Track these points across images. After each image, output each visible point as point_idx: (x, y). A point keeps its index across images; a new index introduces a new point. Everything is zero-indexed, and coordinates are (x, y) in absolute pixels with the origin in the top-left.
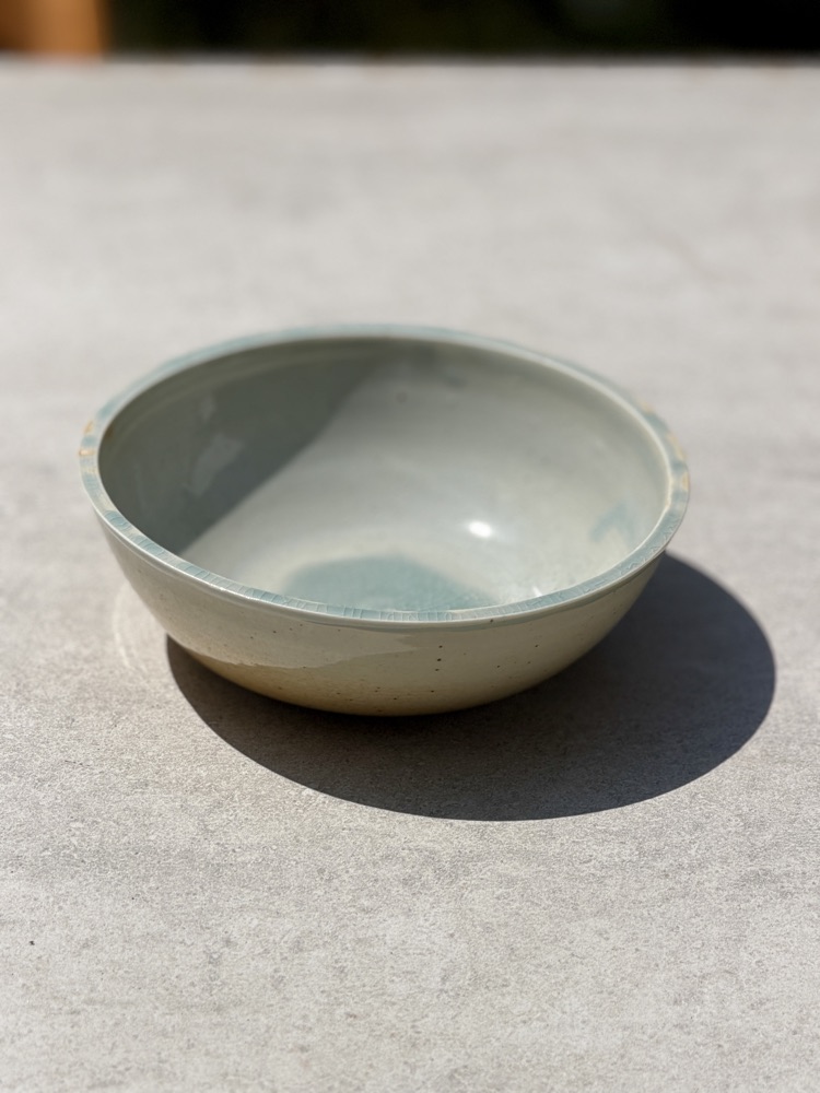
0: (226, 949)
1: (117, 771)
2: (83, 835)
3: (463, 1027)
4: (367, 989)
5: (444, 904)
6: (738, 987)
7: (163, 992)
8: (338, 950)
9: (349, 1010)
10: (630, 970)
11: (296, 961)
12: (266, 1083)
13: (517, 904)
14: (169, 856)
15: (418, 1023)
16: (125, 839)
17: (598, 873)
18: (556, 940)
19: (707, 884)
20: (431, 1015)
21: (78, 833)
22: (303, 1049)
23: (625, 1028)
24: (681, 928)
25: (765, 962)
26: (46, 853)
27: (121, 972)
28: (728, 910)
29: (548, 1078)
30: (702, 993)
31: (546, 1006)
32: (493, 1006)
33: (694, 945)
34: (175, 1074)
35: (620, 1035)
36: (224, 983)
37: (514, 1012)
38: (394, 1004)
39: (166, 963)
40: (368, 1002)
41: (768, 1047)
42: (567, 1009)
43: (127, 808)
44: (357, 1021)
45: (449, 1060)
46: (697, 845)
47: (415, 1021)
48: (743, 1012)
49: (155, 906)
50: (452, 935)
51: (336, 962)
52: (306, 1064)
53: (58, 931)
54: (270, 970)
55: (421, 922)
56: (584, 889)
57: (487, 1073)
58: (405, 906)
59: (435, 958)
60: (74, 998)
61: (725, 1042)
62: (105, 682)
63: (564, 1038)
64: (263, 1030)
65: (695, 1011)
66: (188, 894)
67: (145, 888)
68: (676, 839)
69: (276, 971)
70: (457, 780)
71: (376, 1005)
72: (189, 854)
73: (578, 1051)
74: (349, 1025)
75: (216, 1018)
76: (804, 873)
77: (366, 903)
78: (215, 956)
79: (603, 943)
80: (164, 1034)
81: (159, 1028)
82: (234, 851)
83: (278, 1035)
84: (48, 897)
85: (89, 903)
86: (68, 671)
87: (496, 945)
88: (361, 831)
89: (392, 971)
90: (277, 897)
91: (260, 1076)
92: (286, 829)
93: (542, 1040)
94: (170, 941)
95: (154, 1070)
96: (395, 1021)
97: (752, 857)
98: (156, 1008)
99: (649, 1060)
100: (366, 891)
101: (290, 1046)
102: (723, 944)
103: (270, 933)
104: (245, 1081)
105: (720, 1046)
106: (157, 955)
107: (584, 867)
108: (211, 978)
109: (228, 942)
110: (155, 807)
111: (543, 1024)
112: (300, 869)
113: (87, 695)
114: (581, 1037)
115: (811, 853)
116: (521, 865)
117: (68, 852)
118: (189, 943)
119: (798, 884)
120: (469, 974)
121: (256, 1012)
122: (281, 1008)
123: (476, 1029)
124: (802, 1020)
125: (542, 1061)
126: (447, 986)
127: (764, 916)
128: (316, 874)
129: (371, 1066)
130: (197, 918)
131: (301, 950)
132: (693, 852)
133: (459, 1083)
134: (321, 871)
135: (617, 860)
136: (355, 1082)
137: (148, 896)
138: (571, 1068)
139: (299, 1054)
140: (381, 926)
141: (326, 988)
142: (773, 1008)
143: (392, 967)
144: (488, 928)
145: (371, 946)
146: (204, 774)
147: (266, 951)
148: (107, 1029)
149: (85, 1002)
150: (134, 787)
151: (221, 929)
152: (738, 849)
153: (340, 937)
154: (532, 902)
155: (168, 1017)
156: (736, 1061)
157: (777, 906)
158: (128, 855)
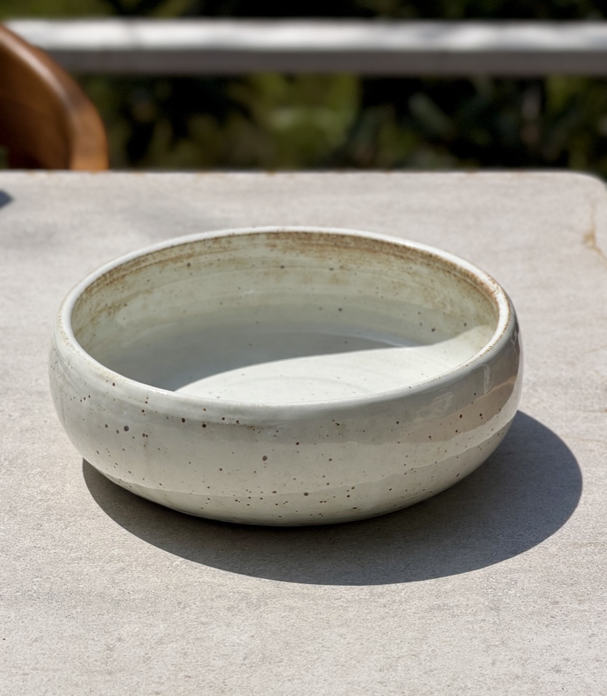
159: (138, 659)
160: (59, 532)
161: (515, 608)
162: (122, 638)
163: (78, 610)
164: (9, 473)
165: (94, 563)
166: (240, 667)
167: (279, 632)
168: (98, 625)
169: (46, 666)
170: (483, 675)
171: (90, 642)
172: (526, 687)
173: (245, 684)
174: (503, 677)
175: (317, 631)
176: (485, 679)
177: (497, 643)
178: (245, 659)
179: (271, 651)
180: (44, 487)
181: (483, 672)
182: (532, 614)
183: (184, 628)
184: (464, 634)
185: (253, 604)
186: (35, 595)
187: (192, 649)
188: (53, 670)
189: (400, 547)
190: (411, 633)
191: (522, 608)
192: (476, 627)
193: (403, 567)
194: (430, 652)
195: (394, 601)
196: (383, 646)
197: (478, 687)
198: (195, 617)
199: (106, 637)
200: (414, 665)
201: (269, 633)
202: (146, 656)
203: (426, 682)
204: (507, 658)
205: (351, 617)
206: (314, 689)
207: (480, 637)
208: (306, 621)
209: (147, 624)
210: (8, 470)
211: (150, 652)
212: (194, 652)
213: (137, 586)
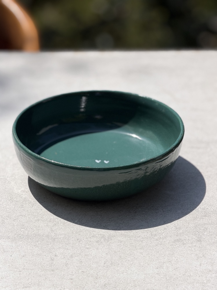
0: (55, 257)
1: (32, 217)
2: (24, 232)
3: (108, 274)
4: (87, 266)
5: (106, 247)
6: (172, 265)
7: (40, 267)
8: (81, 257)
9: (82, 270)
10: (147, 261)
11: (71, 260)
12: (63, 287)
13: (122, 247)
14: (43, 236)
15: (98, 273)
16: (33, 233)
17: (141, 240)
18: (131, 255)
19: (166, 242)
20: (101, 271)
22: (71, 279)
23: (145, 274)
24: (160, 252)
25: (178, 259)
26: (15, 236)
27: (31, 262)
28: (171, 248)
29: (127, 285)
30: (163, 266)
31: (127, 269)
32: (115, 269)
33: (162, 256)
34: (42, 285)
35: (144, 276)
36: (54, 265)
37: (120, 271)
38: (93, 269)
39: (41, 260)
40: (87, 269)
41: (177, 278)
42: (132, 270)
43: (34, 225)
44: (84, 273)
45: (105, 282)
46: (164, 233)
47: (97, 273)
48: (172, 270)
49: (39, 247)
50: (107, 254)
51: (80, 260)
52: (72, 283)
53: (17, 253)
54: (65, 262)
55: (100, 251)
56: (138, 243)
57: (113, 284)
58: (97, 247)
59: (103, 259)
60: (20, 268)
61: (168, 277)
64: (63, 275)
65: (161, 270)
66: (47, 245)
67: (37, 244)
68: (160, 232)
69: (66, 262)
70: (110, 219)
71: (89, 269)
72: (48, 236)
74: (82, 274)
75: (52, 272)
76: (189, 239)
77: (88, 246)
78: (53, 259)
79: (141, 255)
80: (40, 276)
81: (39, 275)
82: (58, 235)
83: (66, 276)
84: (15, 246)
85: (24, 247)
87: (117, 256)
88: (88, 230)
90: (67, 245)
91: (61, 285)
92: (70, 230)
93: (126, 277)
94: (43, 255)
95: (37, 284)
96: (93, 273)
97: (177, 236)
98: (39, 270)
99: (150, 281)
100: (88, 244)
101: (69, 279)
102: (169, 255)
103: (65, 254)
104: (58, 286)
105: (166, 278)
106: (39, 258)
107: (138, 238)
108: (51, 264)
110: (41, 225)
111: (126, 273)
112: (73, 239)
114: (135, 276)
115: (191, 235)
116: (124, 238)
117: (20, 235)
118: (47, 256)
119: (187, 242)
120: (110, 262)
121: (61, 271)
122: (67, 270)
123: (111, 275)
124: (186, 272)
125: (126, 281)
126: (105, 265)
127: (179, 249)
128: (77, 240)
129: (87, 283)
130: (49, 250)
131: (72, 257)
132: (163, 235)
133: (106, 286)
134: (78, 239)
135: (146, 236)
136: (83, 287)
138: (132, 283)
140: (91, 252)
141: (77, 266)
142: (179, 269)
143: (93, 261)
145: (88, 256)
146: (52, 218)
147: (64, 257)
148: (27, 275)
149: (23, 269)
150: (36, 221)
151: (54, 253)
152: (174, 234)
153: (81, 254)
155: (41, 272)
156: (170, 281)
157: (182, 247)
158: (34, 236)
159: (63, 264)
160: (30, 209)
161: (207, 241)
162: (57, 255)
164: (9, 183)
165: (44, 222)
166: (103, 267)
167: (117, 252)
168: (47, 249)
169: (28, 267)
170: (197, 270)
171: (44, 257)
172: (214, 275)
173: (105, 275)
174: (204, 271)
175: (131, 251)
176: (198, 272)
177: (201, 256)
178: (104, 264)
179: (114, 260)
181: (197, 269)
182: (214, 243)
183: (80, 250)
184: (188, 252)
185: (106, 239)
186: (22, 236)
188: (31, 269)
189: (161, 214)
190: (168, 252)
191: (210, 240)
192: (192, 249)
194: (176, 260)
196: (157, 257)
197: (195, 275)
198: (84, 245)
199: (50, 254)
200: (170, 266)
202: (66, 263)
204: (206, 262)
205: (144, 245)
206: (132, 277)
207: (195, 253)
208: (127, 247)
209: (66, 248)
210: (9, 182)
211: (68, 261)
212: (85, 261)
213: (61, 232)
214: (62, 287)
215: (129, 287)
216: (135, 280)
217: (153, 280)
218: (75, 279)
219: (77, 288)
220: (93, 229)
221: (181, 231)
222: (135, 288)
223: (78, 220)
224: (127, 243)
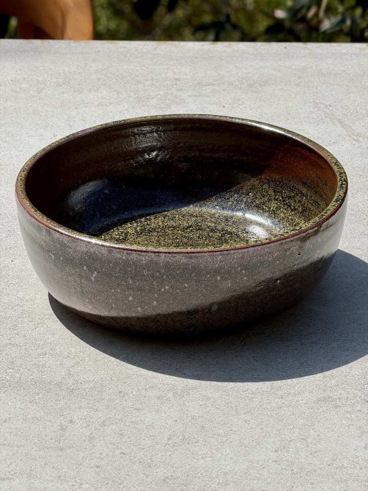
0: (70, 424)
1: (33, 348)
2: (12, 375)
3: (174, 459)
4: (132, 442)
5: (175, 408)
6: (306, 445)
7: (38, 442)
8: (122, 426)
9: (122, 451)
10: (257, 437)
11: (102, 430)
12: (78, 481)
13: (209, 408)
14: (51, 384)
16: (31, 377)
17: (250, 396)
18: (225, 423)
20: (160, 454)
21: (10, 374)
22: (98, 467)
23: (250, 462)
24: (285, 420)
25: (322, 435)
27: (19, 433)
28: (308, 413)
29: (209, 481)
30: (289, 448)
31: (214, 451)
32: (189, 451)
33: (289, 427)
34: (37, 476)
35: (246, 464)
36: (66, 439)
37: (199, 454)
38: (143, 449)
39: (41, 430)
40: (131, 448)
41: (315, 471)
42: (224, 453)
43: (35, 364)
44: (125, 456)
45: (165, 473)
47: (152, 456)
48: (307, 456)
49: (40, 405)
50: (176, 421)
51: (120, 431)
52: (98, 473)
54: (89, 434)
55: (163, 415)
56: (242, 403)
57: (181, 479)
58: (156, 408)
59: (166, 430)
61: (296, 468)
62: (34, 310)
63: (220, 465)
64: (81, 458)
65: (284, 455)
66: (56, 401)
67: (37, 398)
69: (91, 434)
70: (191, 355)
71: (135, 449)
72: (60, 384)
73: (225, 471)
74: (121, 457)
75: (60, 453)
76: (347, 398)
77: (138, 406)
78: (64, 427)
79: (247, 426)
80: (35, 459)
81: (33, 457)
82: (81, 383)
83: (87, 461)
85: (10, 404)
86: (18, 305)
87: (196, 425)
88: (142, 376)
89: (145, 435)
90: (97, 403)
91: (76, 477)
92: (107, 374)
93: (209, 466)
94: (45, 420)
95: (27, 474)
97: (324, 390)
98: (33, 448)
99: (258, 475)
100: (140, 401)
101: (92, 465)
102: (303, 427)
103: (91, 418)
105: (293, 470)
106: (37, 426)
107: (244, 393)
108: (60, 436)
109: (71, 421)
110: (48, 364)
111: (212, 459)
112: (111, 391)
113: (25, 316)
114: (228, 465)
115: (353, 390)
116: (214, 391)
117: (4, 382)
118: (53, 421)
119: (344, 403)
120: (181, 437)
121: (79, 451)
122: (91, 449)
123: (180, 460)
124: (333, 460)
125: (208, 474)
126: (170, 442)
127: (325, 415)
128: (118, 393)
130: (58, 411)
131: (105, 425)
132: (297, 388)
133: (168, 483)
134: (120, 392)
135: (260, 390)
136: (119, 481)
137: (37, 401)
138: (221, 478)
139: (96, 469)
140: (144, 416)
141: (113, 442)
142: (321, 455)
143: (146, 434)
144: (193, 418)
145: (137, 424)
146: (73, 350)
147: (88, 425)
148: (9, 456)
150: (39, 355)
151: (69, 416)
152: (318, 387)
153: (124, 420)
154: (217, 408)
155: (38, 452)
156: (299, 477)
157: (332, 412)
158: (31, 384)
159: (84, 438)
160: (30, 332)
162: (73, 420)
163: (41, 396)
165: (56, 358)
166: (165, 446)
167: (197, 417)
168: (55, 409)
169: (12, 442)
170: (357, 457)
171: (48, 423)
173: (168, 461)
175: (227, 417)
176: (358, 460)
178: (169, 439)
179: (190, 434)
180: (20, 295)
181: (357, 454)
183: (123, 413)
184: (344, 422)
185: (178, 394)
186: (7, 383)
187: (128, 431)
188: (17, 446)
189: (297, 349)
190: (301, 421)
192: (353, 416)
193: (298, 365)
195: (290, 394)
196: (278, 430)
197: (353, 466)
198: (132, 404)
199: (61, 419)
200: (302, 447)
201: (189, 418)
202: (91, 436)
203: (311, 462)
205: (255, 406)
206: (222, 466)
207: (356, 425)
209: (94, 409)
211: (95, 432)
212: (129, 432)
213: (88, 378)
214: (76, 482)
215: (212, 485)
216: (228, 471)
217: (265, 473)
218: (105, 467)
219: (107, 484)
220: (154, 373)
221: (334, 382)
222: (227, 487)
223: (125, 356)
224: (219, 402)
